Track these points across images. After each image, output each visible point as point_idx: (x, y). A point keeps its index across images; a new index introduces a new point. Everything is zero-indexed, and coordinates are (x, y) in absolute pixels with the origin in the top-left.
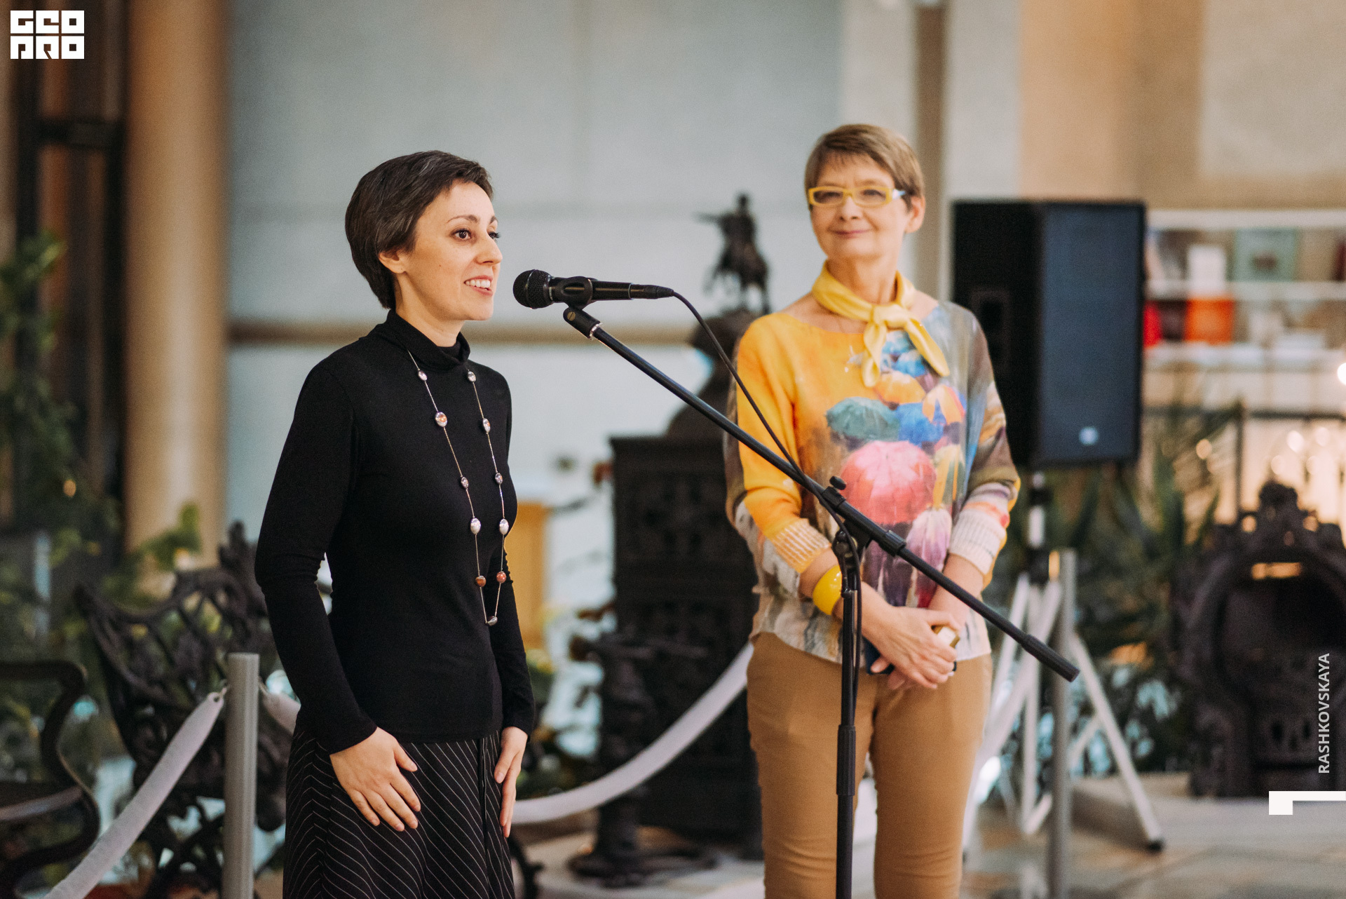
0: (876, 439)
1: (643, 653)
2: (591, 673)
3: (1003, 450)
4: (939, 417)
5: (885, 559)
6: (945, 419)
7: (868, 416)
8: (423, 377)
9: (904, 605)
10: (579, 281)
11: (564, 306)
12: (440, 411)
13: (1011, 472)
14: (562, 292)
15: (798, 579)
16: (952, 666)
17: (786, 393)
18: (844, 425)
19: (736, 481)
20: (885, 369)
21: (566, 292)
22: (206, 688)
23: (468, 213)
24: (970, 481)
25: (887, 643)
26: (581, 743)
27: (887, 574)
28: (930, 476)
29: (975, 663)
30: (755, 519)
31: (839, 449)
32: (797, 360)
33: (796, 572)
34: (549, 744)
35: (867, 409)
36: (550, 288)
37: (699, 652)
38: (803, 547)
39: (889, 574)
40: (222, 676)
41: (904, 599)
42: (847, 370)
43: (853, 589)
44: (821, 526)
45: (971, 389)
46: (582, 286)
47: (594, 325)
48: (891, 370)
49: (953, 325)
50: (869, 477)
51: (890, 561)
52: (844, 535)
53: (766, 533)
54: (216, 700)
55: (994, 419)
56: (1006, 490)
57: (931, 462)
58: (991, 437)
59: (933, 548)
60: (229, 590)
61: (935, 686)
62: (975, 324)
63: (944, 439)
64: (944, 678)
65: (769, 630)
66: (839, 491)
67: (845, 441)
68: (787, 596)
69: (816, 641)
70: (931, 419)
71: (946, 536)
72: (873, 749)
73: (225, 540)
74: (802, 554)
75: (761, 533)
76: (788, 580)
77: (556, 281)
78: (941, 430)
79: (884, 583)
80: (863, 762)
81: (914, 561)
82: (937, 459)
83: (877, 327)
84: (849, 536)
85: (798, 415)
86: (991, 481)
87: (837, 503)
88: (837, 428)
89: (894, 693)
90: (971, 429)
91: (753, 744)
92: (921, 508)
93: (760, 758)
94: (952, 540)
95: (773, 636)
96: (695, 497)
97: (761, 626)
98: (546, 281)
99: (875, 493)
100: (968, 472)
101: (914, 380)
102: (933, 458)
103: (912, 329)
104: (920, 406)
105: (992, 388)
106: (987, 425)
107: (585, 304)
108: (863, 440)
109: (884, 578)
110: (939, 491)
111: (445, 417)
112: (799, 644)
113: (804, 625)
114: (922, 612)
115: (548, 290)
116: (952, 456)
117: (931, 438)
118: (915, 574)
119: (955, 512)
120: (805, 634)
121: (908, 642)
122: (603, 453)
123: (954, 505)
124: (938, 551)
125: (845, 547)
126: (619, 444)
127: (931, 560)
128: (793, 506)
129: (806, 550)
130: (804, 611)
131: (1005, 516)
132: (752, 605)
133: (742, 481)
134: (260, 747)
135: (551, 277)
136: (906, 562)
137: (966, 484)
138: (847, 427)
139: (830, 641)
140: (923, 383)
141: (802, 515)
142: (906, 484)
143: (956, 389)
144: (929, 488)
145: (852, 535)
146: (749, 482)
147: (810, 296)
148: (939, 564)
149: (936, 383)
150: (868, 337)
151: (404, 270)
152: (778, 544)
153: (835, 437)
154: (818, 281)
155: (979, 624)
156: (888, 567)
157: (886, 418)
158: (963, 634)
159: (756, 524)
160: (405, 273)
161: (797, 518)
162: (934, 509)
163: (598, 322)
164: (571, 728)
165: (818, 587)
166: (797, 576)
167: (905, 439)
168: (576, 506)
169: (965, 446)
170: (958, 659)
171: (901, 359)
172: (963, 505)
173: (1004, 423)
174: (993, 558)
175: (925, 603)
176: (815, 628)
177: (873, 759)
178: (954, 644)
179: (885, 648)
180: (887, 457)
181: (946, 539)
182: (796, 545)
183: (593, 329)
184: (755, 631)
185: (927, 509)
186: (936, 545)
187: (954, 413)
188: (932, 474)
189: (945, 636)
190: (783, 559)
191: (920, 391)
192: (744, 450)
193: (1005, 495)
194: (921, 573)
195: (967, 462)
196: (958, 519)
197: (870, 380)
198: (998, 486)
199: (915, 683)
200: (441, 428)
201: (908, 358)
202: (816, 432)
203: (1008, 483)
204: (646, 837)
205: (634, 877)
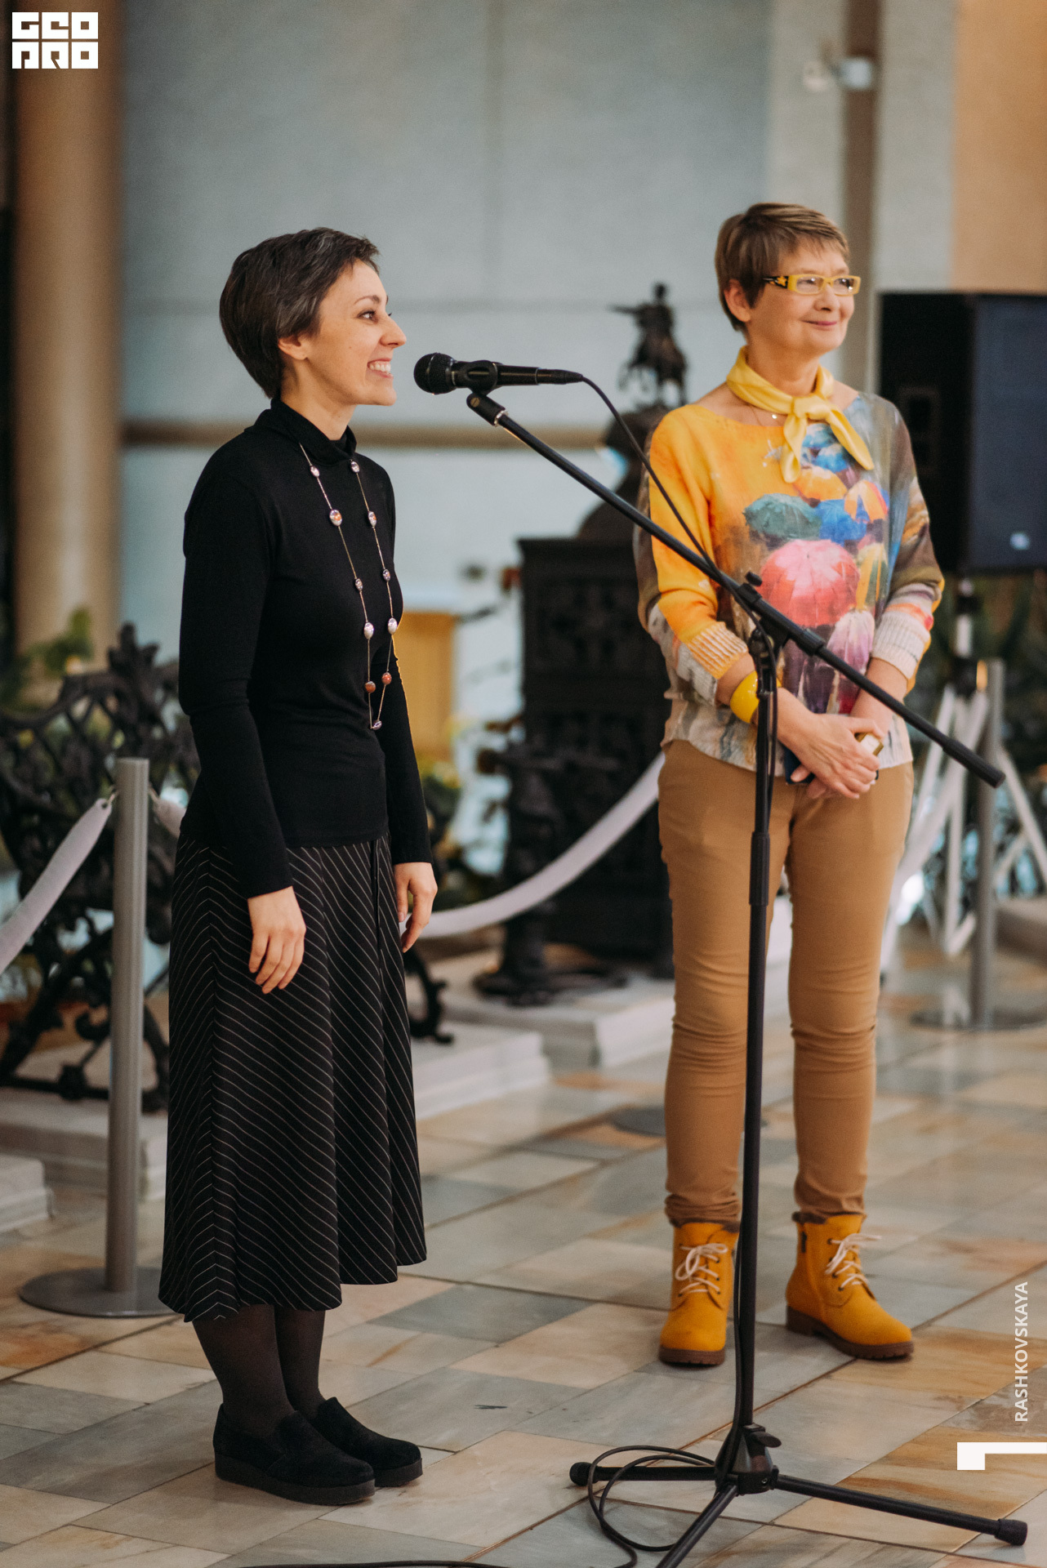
0: (798, 538)
1: (552, 764)
2: (497, 787)
3: (927, 549)
4: (861, 513)
5: (806, 663)
6: (868, 517)
7: (787, 512)
8: (316, 472)
9: (824, 711)
10: (483, 365)
11: (467, 392)
12: (334, 509)
13: (935, 572)
14: (466, 376)
15: (716, 685)
16: (874, 774)
17: (702, 490)
18: (764, 523)
19: (649, 582)
20: (806, 464)
21: (470, 376)
22: (95, 794)
23: (372, 294)
24: (893, 581)
25: (807, 750)
26: (487, 860)
27: (807, 679)
28: (852, 577)
29: (897, 771)
30: (670, 623)
31: (758, 548)
32: (713, 455)
33: (713, 678)
34: (454, 862)
35: (786, 506)
36: (453, 373)
37: (610, 764)
38: (720, 651)
39: (810, 680)
40: (111, 782)
41: (826, 704)
42: (765, 465)
43: (769, 690)
44: (739, 629)
45: (894, 486)
46: (486, 370)
47: (499, 412)
48: (812, 465)
49: (874, 418)
50: (790, 577)
51: (811, 663)
52: (760, 634)
53: (681, 637)
54: (105, 806)
55: (918, 515)
56: (930, 590)
57: (854, 561)
58: (914, 535)
59: (855, 651)
60: (119, 695)
61: (857, 796)
62: (897, 416)
63: (867, 537)
64: (866, 787)
65: (683, 738)
66: (755, 588)
67: (765, 540)
68: (702, 701)
69: (732, 749)
70: (853, 516)
71: (869, 638)
72: (789, 862)
73: (115, 643)
74: (720, 658)
75: (676, 637)
76: (704, 686)
77: (459, 366)
78: (865, 527)
79: (805, 688)
80: (778, 875)
81: (836, 663)
82: (860, 559)
83: (797, 419)
84: (765, 634)
85: (713, 512)
86: (915, 581)
87: (752, 600)
88: (757, 525)
89: (813, 803)
90: (894, 527)
91: (663, 856)
92: (844, 610)
93: (672, 871)
94: (874, 644)
95: (688, 743)
96: (608, 603)
97: (674, 733)
98: (448, 365)
99: (796, 594)
100: (890, 571)
101: (835, 475)
102: (856, 557)
103: (834, 421)
104: (841, 502)
105: (915, 484)
106: (910, 522)
107: (490, 389)
108: (784, 538)
109: (805, 683)
110: (862, 592)
111: (339, 515)
112: (715, 751)
113: (721, 732)
114: (844, 718)
115: (451, 375)
116: (875, 554)
117: (854, 536)
118: (838, 678)
119: (878, 614)
120: (722, 742)
121: (831, 751)
122: (511, 557)
123: (877, 606)
124: (861, 655)
125: (761, 646)
126: (528, 547)
127: (854, 663)
128: (709, 609)
129: (724, 654)
130: (720, 717)
131: (929, 618)
132: (664, 710)
133: (656, 582)
134: (151, 857)
135: (454, 361)
136: (828, 666)
137: (888, 584)
138: (767, 525)
139: (747, 749)
140: (844, 479)
141: (718, 618)
142: (828, 584)
143: (878, 485)
144: (852, 589)
145: (768, 633)
146: (663, 584)
147: (725, 385)
148: (861, 667)
149: (858, 478)
150: (788, 430)
151: (306, 356)
152: (695, 649)
153: (754, 535)
154: (733, 371)
155: (901, 732)
156: (810, 671)
157: (807, 516)
158: (886, 742)
159: (671, 628)
160: (307, 360)
161: (714, 622)
162: (856, 611)
163: (504, 409)
164: (478, 844)
165: (736, 694)
166: (714, 682)
167: (827, 538)
168: (484, 613)
169: (887, 544)
170: (881, 767)
171: (820, 454)
172: (886, 606)
173: (927, 520)
174: (917, 661)
175: (847, 709)
176: (733, 734)
177: (789, 871)
178: (877, 753)
179: (807, 757)
180: (808, 557)
181: (869, 643)
182: (713, 650)
183: (498, 416)
184: (668, 738)
185: (850, 611)
186: (859, 648)
187: (877, 510)
188: (856, 575)
189: (868, 744)
190: (700, 665)
191: (841, 487)
192: (657, 546)
193: (930, 596)
194: (844, 677)
195: (890, 561)
196: (881, 620)
197: (790, 476)
198: (922, 587)
199: (836, 792)
200: (335, 527)
201: (830, 453)
202: (734, 530)
203: (932, 584)
204: (554, 955)
205: (541, 995)
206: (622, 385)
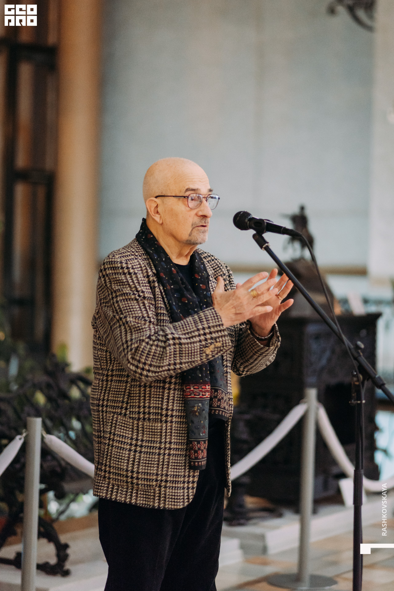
14: (253, 225)
46: (262, 223)
47: (266, 244)
54: (20, 439)
77: (251, 219)
84: (358, 374)
107: (264, 232)
125: (355, 379)
135: (251, 216)
183: (264, 246)
204: (250, 502)
205: (242, 521)
206: (285, 249)
